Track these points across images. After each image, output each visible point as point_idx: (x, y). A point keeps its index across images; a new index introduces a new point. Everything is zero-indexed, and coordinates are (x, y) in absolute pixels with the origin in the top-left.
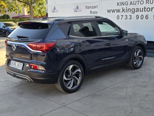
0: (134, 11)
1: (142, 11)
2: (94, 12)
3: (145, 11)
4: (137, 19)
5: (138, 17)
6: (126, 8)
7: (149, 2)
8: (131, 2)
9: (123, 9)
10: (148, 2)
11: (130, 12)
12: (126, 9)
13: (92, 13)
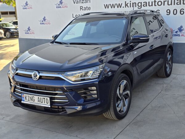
0: (141, 6)
2: (86, 7)
6: (130, 1)
9: (126, 4)
11: (136, 6)
12: (130, 3)
13: (83, 9)
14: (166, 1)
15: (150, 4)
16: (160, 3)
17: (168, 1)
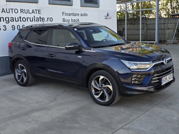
0: (9, 21)
1: (18, 21)
3: (21, 21)
4: (13, 30)
5: (14, 28)
7: (24, 12)
8: (3, 9)
10: (22, 11)
11: (4, 21)
14: (29, 18)
15: (17, 20)
16: (24, 19)
17: (30, 18)
